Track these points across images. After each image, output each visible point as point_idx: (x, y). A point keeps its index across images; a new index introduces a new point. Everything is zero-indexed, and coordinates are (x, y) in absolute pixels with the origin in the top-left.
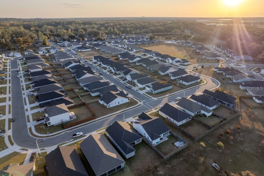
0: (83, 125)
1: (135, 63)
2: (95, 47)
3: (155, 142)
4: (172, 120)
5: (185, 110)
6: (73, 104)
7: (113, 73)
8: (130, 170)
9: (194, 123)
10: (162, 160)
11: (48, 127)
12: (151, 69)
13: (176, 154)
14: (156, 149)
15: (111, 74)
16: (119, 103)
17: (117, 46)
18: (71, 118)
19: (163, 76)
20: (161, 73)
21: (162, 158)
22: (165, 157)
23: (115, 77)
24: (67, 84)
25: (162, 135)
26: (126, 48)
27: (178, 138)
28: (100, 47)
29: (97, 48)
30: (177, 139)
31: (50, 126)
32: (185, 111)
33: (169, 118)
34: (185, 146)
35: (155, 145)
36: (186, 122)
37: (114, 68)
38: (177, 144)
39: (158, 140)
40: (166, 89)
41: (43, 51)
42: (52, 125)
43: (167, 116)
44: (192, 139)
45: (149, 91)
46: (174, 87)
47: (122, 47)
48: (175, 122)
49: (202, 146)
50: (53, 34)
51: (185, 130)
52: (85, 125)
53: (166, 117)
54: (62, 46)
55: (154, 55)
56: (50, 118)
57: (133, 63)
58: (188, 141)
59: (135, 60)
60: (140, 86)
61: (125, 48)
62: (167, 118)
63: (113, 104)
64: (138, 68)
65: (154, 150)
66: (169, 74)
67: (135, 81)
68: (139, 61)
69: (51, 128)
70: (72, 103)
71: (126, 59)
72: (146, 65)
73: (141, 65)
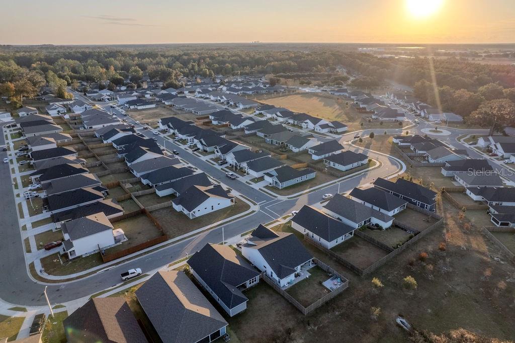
0: (141, 255)
1: (242, 130)
2: (163, 102)
3: (285, 282)
4: (316, 237)
5: (341, 217)
6: (121, 214)
7: (200, 151)
8: (237, 339)
9: (360, 242)
10: (300, 316)
11: (70, 260)
12: (275, 141)
13: (327, 303)
14: (287, 295)
15: (195, 152)
16: (212, 209)
17: (207, 98)
18: (117, 240)
19: (298, 154)
20: (293, 148)
21: (301, 312)
22: (306, 311)
23: (204, 158)
24: (109, 174)
25: (299, 267)
26: (225, 103)
27: (330, 273)
28: (173, 100)
29: (166, 103)
30: (328, 275)
31: (74, 259)
32: (341, 220)
33: (311, 233)
34: (343, 287)
35: (287, 288)
36: (343, 240)
37: (202, 140)
38: (329, 284)
39: (292, 277)
40: (304, 178)
41: (58, 110)
42: (79, 257)
43: (307, 231)
44: (357, 272)
45: (270, 184)
46: (319, 174)
47: (217, 101)
48: (323, 241)
49: (376, 286)
50: (79, 75)
51: (342, 256)
52: (145, 253)
53: (304, 233)
54: (97, 99)
55: (279, 114)
56: (75, 242)
57: (238, 130)
58: (349, 277)
59: (242, 125)
60: (254, 174)
61: (223, 103)
62: (308, 234)
63: (201, 210)
64: (248, 139)
65: (283, 297)
66: (308, 150)
67: (244, 165)
68: (250, 127)
69: (77, 261)
70: (119, 211)
71: (224, 123)
72: (263, 134)
73: (255, 134)
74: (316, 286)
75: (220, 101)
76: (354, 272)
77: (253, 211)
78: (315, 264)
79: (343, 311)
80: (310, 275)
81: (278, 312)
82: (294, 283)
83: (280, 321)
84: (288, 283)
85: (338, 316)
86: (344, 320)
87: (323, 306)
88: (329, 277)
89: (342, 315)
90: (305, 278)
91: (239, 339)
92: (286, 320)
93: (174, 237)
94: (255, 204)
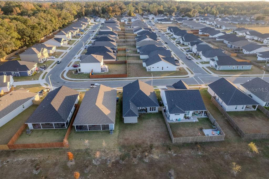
1: (215, 38)
3: (173, 118)
4: (220, 100)
5: (252, 95)
6: (115, 60)
16: (163, 69)
20: (245, 51)
23: (179, 47)
24: (125, 46)
25: (191, 112)
27: (215, 126)
29: (179, 22)
30: (212, 126)
32: (252, 97)
33: (217, 97)
34: (218, 137)
35: (173, 122)
40: (240, 67)
41: (125, 20)
45: (212, 66)
46: (254, 67)
47: (210, 24)
48: (224, 104)
49: (251, 151)
55: (248, 33)
57: (212, 38)
60: (204, 59)
62: (215, 97)
65: (166, 126)
66: (257, 54)
69: (80, 74)
71: (206, 34)
72: (227, 42)
74: (197, 129)
75: (212, 24)
76: (237, 133)
77: (189, 77)
78: (207, 116)
79: (207, 154)
80: (198, 121)
81: (155, 133)
82: (181, 122)
83: (152, 139)
84: (176, 120)
85: (199, 155)
86: (202, 161)
87: (191, 143)
88: (211, 128)
89: (203, 157)
90: (192, 121)
91: (118, 137)
92: (156, 140)
93: (131, 77)
94: (192, 74)
